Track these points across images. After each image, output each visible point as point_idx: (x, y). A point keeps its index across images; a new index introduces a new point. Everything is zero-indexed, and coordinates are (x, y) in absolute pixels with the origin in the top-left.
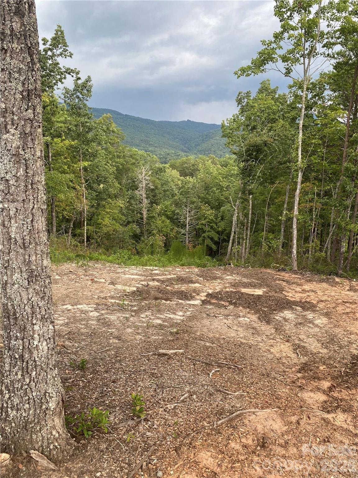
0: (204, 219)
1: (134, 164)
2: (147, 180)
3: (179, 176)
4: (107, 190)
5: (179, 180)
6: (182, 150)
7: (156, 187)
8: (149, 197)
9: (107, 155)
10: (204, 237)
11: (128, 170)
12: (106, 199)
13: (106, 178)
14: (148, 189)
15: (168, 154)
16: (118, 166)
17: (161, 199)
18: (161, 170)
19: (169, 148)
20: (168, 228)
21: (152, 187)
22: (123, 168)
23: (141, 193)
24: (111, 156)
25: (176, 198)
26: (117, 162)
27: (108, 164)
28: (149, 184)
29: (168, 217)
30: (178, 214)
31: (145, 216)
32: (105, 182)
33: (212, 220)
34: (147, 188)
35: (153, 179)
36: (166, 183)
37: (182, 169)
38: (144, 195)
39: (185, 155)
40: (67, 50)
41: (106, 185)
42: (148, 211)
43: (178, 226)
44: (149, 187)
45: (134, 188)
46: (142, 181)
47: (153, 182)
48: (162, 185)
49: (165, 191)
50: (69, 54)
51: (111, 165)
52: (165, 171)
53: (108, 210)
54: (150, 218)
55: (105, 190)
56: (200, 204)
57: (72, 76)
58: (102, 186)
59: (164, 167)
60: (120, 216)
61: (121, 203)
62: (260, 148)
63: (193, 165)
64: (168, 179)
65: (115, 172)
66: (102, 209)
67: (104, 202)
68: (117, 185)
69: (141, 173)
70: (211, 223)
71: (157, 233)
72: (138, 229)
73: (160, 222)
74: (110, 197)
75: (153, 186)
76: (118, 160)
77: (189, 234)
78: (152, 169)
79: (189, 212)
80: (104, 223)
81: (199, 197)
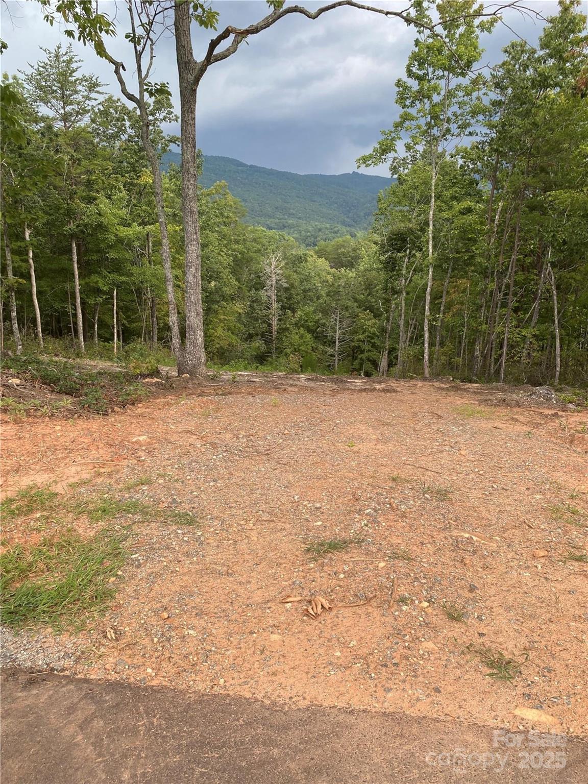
0: (363, 333)
1: (259, 251)
2: (278, 275)
3: (328, 268)
4: (220, 289)
5: (329, 273)
6: (344, 223)
7: (292, 286)
8: (282, 300)
9: (220, 240)
10: (361, 359)
11: (249, 260)
12: (218, 302)
13: (218, 273)
14: (279, 289)
15: (320, 230)
16: (236, 256)
17: (298, 303)
18: (301, 259)
19: (321, 220)
20: (309, 346)
21: (285, 285)
22: (243, 258)
23: (269, 294)
24: (225, 242)
25: (321, 301)
26: (234, 250)
27: (222, 254)
28: (280, 280)
29: (309, 330)
30: (324, 325)
31: (275, 328)
32: (217, 278)
33: (374, 334)
34: (278, 286)
35: (288, 272)
36: (307, 278)
37: (336, 256)
38: (274, 297)
39: (347, 231)
40: (172, 112)
41: (219, 282)
42: (280, 320)
43: (324, 344)
44: (282, 285)
45: (258, 286)
46: (270, 277)
47: (288, 277)
48: (301, 282)
49: (305, 291)
50: (174, 118)
51: (225, 254)
52: (306, 261)
53: (222, 317)
54: (282, 330)
55: (218, 290)
56: (357, 310)
57: (178, 145)
58: (213, 284)
59: (306, 255)
60: (238, 325)
61: (239, 307)
62: (405, 236)
63: (354, 250)
64: (310, 273)
65: (232, 264)
66: (214, 315)
67: (217, 306)
68: (234, 282)
69: (270, 264)
70: (373, 338)
71: (291, 353)
72: (264, 345)
73: (297, 337)
74: (224, 298)
75: (287, 283)
76: (236, 246)
77: (339, 355)
78: (287, 258)
79: (340, 322)
80: (216, 334)
81: (356, 300)
